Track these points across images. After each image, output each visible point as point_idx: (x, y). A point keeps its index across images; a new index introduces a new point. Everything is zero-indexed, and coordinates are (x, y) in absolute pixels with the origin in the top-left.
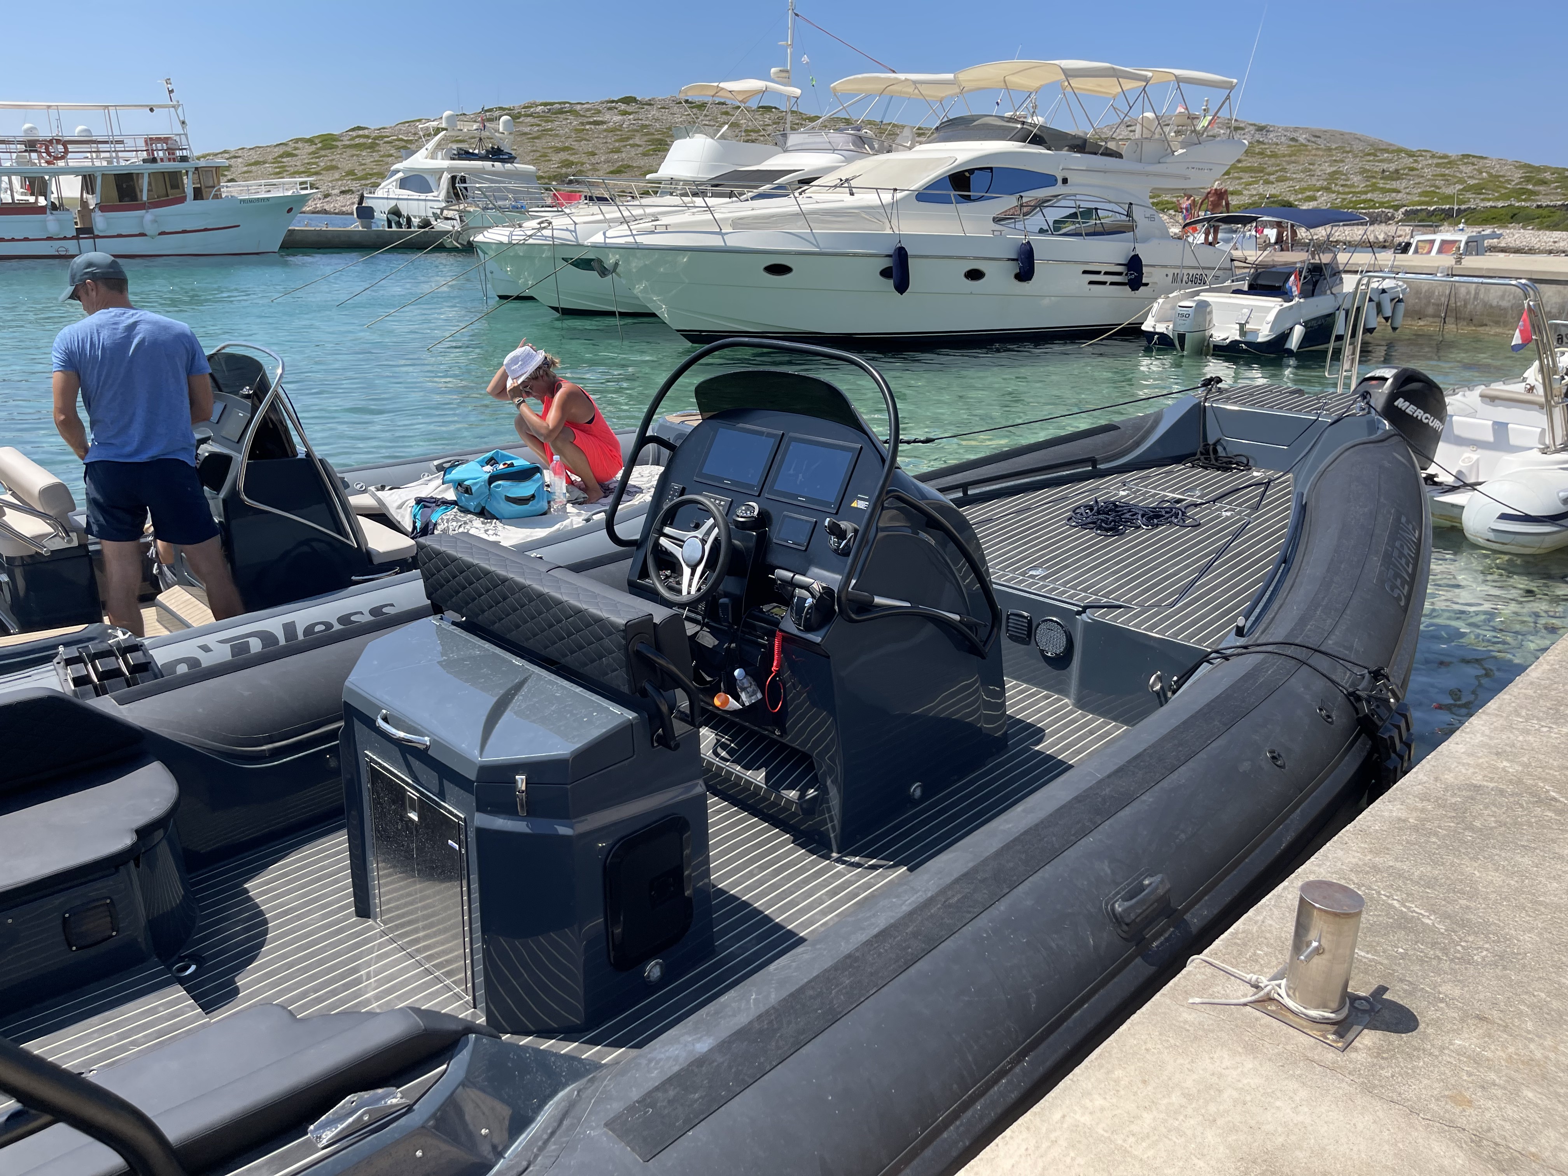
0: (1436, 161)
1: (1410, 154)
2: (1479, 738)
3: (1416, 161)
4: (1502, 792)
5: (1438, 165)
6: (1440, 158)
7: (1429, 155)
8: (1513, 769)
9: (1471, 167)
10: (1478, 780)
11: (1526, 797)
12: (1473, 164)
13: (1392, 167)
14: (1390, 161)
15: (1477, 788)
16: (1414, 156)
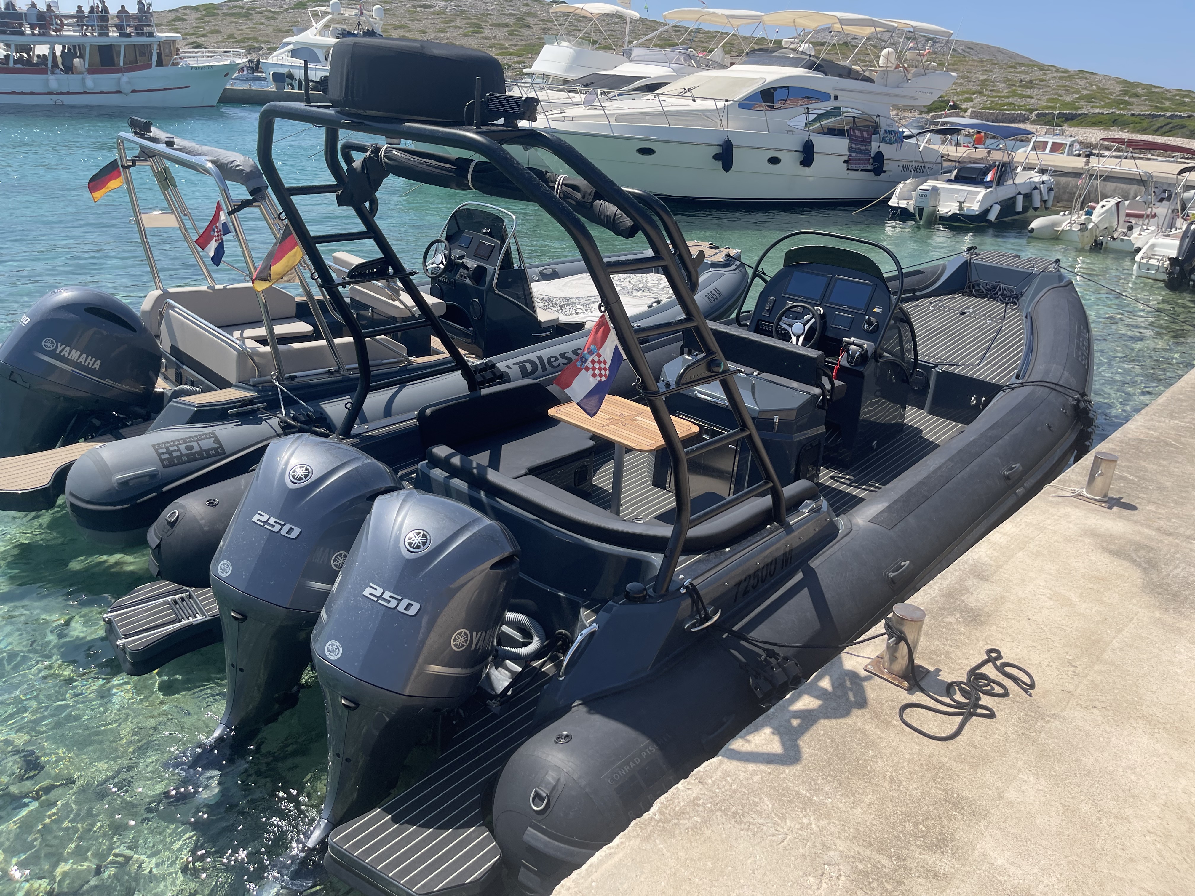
0: (1059, 74)
1: (1041, 68)
2: (1139, 423)
3: (1045, 74)
4: (1152, 442)
5: (1061, 78)
6: (1063, 72)
7: (1054, 69)
8: (1155, 434)
9: (1084, 81)
10: (1142, 437)
11: (1162, 444)
12: (1086, 79)
13: (1028, 78)
14: (1026, 73)
15: (1142, 440)
16: (1043, 70)
